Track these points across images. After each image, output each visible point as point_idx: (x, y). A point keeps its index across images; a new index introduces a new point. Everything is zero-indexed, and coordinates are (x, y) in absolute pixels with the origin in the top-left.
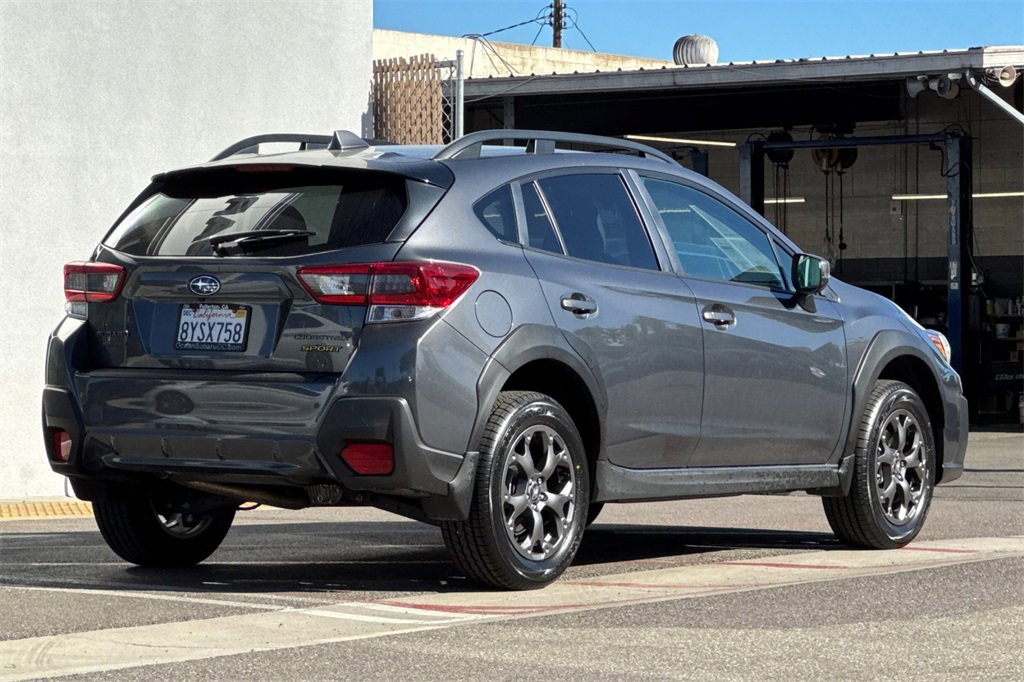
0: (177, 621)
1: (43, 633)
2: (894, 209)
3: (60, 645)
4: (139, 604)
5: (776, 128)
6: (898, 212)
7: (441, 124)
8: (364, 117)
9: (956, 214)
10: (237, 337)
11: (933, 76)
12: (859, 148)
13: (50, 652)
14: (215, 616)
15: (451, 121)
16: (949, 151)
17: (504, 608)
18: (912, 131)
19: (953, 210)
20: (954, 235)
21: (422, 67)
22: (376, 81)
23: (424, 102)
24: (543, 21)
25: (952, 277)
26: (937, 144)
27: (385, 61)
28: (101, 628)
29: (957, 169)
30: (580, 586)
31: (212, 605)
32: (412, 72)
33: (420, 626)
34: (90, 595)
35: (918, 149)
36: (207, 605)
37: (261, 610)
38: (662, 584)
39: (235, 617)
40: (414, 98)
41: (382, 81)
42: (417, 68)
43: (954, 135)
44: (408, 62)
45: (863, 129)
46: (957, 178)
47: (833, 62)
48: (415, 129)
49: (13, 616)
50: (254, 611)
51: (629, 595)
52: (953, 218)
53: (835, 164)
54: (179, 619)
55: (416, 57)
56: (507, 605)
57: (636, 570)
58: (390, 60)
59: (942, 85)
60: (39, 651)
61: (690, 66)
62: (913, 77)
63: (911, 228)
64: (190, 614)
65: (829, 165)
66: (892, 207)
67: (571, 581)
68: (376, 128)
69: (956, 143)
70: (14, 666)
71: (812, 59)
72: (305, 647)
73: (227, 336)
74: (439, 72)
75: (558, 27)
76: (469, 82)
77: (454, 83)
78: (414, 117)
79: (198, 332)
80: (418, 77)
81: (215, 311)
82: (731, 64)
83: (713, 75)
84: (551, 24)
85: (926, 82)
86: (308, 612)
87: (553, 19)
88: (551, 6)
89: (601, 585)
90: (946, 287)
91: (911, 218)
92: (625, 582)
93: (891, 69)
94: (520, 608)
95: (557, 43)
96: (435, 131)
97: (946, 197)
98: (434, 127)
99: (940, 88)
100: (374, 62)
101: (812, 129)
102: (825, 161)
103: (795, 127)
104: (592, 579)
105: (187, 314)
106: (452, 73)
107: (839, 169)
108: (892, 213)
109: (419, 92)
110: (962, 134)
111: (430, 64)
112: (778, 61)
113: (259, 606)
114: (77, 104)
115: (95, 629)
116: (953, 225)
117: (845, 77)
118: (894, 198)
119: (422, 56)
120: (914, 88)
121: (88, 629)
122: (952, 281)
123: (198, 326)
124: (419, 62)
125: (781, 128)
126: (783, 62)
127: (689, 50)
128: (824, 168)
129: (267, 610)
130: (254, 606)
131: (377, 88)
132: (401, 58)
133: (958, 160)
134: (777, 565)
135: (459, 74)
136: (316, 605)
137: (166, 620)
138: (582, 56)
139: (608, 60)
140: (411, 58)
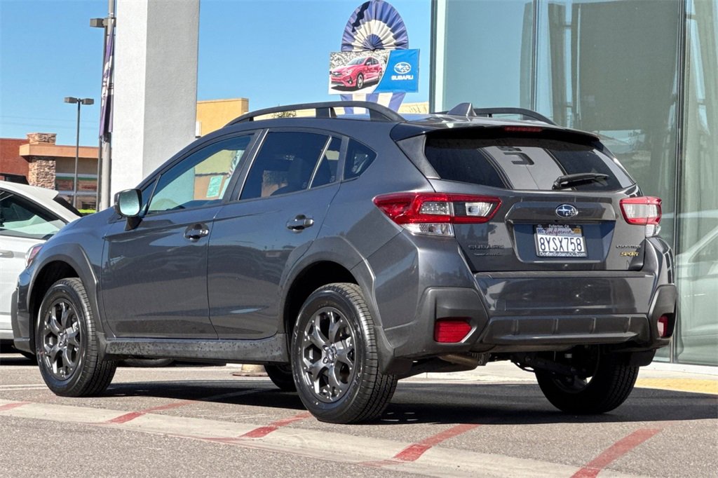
73: (572, 247)
79: (552, 244)
81: (559, 230)
105: (540, 231)
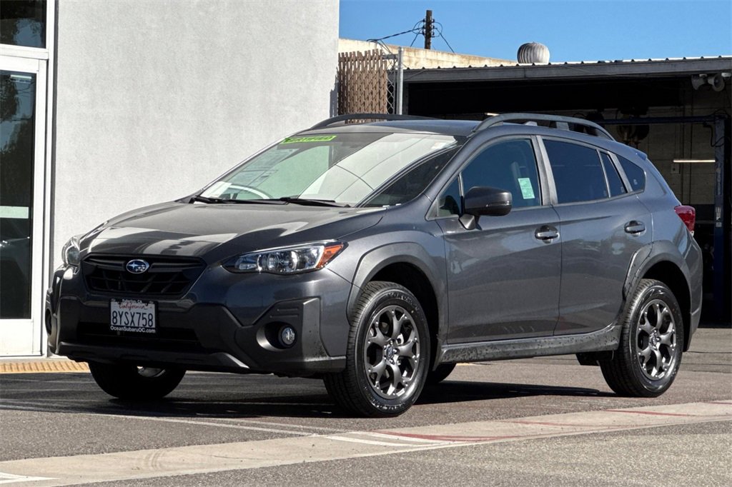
0: (239, 441)
1: (150, 447)
2: (674, 169)
3: (163, 455)
4: (208, 430)
5: (593, 110)
6: (677, 172)
7: (386, 99)
8: (332, 93)
9: (721, 174)
11: (710, 74)
12: (650, 125)
13: (159, 459)
14: (265, 438)
15: (394, 97)
16: (717, 129)
17: (465, 437)
18: (688, 114)
19: (719, 171)
20: (719, 189)
21: (373, 58)
22: (340, 67)
23: (375, 83)
24: (417, 31)
25: (717, 218)
26: (709, 123)
27: (347, 53)
28: (189, 445)
29: (722, 141)
30: (513, 424)
31: (260, 431)
32: (366, 62)
33: (412, 448)
34: (172, 422)
35: (692, 127)
36: (257, 431)
37: (296, 435)
38: (570, 423)
39: (279, 440)
40: (367, 81)
41: (344, 67)
42: (370, 59)
43: (721, 118)
44: (364, 55)
45: (654, 111)
46: (723, 148)
47: (656, 62)
48: (367, 103)
49: (123, 435)
50: (291, 435)
51: (549, 431)
52: (719, 176)
53: (633, 137)
54: (241, 440)
55: (369, 51)
56: (466, 435)
57: (548, 414)
58: (351, 53)
59: (717, 81)
60: (151, 459)
61: (536, 64)
62: (696, 75)
63: (686, 183)
64: (247, 437)
65: (628, 137)
66: (672, 167)
67: (505, 420)
68: (339, 101)
69: (722, 123)
70: (138, 469)
71: (624, 61)
72: (341, 460)
74: (386, 62)
75: (428, 36)
76: (408, 71)
77: (396, 72)
78: (367, 94)
80: (370, 66)
82: (566, 63)
83: (553, 71)
84: (423, 33)
85: (705, 79)
86: (329, 437)
87: (425, 30)
88: (424, 21)
89: (527, 423)
90: (713, 225)
91: (687, 176)
92: (543, 421)
93: (680, 69)
94: (478, 437)
95: (427, 46)
96: (382, 105)
97: (714, 161)
98: (381, 101)
99: (715, 83)
100: (339, 54)
101: (617, 111)
102: (626, 134)
103: (605, 109)
104: (519, 419)
106: (395, 63)
107: (636, 140)
108: (672, 172)
109: (371, 76)
110: (726, 116)
111: (379, 57)
112: (599, 62)
113: (293, 433)
114: (133, 80)
115: (184, 446)
116: (719, 181)
117: (647, 74)
118: (675, 161)
119: (373, 50)
120: (697, 83)
121: (179, 446)
122: (717, 221)
124: (372, 54)
125: (596, 110)
126: (604, 62)
127: (529, 53)
128: (626, 139)
129: (300, 435)
130: (290, 432)
131: (341, 74)
132: (358, 52)
133: (723, 135)
134: (646, 413)
135: (400, 64)
136: (334, 433)
137: (232, 441)
138: (451, 56)
139: (470, 59)
140: (366, 52)
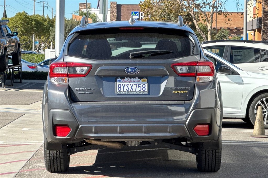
10: (144, 89)
73: (140, 89)
79: (126, 88)
81: (132, 80)
105: (119, 81)
123: (126, 85)
